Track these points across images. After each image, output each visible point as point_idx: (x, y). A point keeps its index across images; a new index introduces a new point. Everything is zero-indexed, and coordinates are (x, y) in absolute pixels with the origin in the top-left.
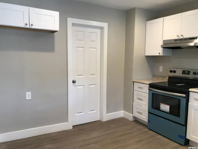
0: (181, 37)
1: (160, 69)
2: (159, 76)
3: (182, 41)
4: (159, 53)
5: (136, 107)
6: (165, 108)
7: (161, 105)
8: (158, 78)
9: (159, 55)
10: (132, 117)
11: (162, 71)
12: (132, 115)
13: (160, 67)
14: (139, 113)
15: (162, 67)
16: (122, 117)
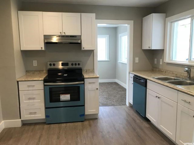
0: (64, 34)
1: (34, 64)
2: (34, 71)
3: (68, 38)
4: (42, 48)
5: (25, 109)
6: (65, 97)
7: (61, 96)
8: (33, 73)
9: (40, 49)
10: (20, 122)
11: (36, 65)
12: (20, 120)
13: (34, 61)
14: (31, 113)
15: (36, 61)
16: (4, 129)
